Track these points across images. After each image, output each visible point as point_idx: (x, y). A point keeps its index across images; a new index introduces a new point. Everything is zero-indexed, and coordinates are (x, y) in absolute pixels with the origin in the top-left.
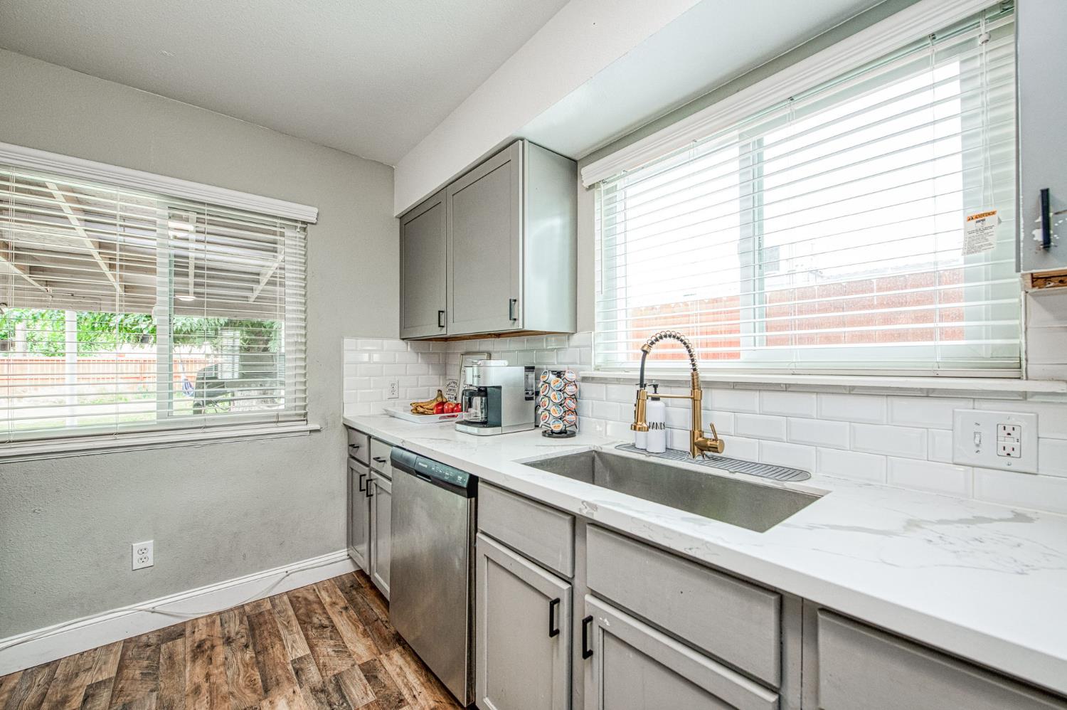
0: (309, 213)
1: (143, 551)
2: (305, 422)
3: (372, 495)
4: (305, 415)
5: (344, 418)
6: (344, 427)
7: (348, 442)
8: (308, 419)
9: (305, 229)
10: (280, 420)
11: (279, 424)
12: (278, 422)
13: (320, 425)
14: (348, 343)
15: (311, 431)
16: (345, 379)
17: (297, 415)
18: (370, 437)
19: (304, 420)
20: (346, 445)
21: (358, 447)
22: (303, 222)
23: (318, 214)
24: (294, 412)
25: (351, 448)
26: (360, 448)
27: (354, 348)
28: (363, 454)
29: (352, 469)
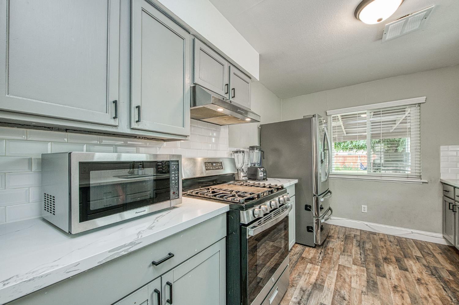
0: (422, 99)
1: (364, 208)
2: (420, 179)
3: (456, 212)
4: (420, 176)
5: (441, 179)
6: (440, 183)
7: (443, 189)
8: (422, 178)
9: (419, 106)
10: (409, 177)
11: (409, 178)
12: (408, 177)
13: (427, 180)
14: (442, 148)
15: (423, 182)
16: (441, 163)
17: (416, 176)
18: (455, 187)
19: (420, 178)
20: (442, 191)
21: (448, 191)
22: (418, 104)
23: (426, 99)
24: (415, 174)
25: (444, 192)
26: (450, 192)
27: (447, 150)
28: (451, 195)
29: (445, 201)
